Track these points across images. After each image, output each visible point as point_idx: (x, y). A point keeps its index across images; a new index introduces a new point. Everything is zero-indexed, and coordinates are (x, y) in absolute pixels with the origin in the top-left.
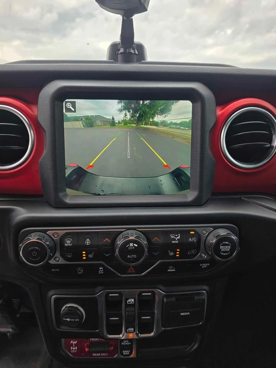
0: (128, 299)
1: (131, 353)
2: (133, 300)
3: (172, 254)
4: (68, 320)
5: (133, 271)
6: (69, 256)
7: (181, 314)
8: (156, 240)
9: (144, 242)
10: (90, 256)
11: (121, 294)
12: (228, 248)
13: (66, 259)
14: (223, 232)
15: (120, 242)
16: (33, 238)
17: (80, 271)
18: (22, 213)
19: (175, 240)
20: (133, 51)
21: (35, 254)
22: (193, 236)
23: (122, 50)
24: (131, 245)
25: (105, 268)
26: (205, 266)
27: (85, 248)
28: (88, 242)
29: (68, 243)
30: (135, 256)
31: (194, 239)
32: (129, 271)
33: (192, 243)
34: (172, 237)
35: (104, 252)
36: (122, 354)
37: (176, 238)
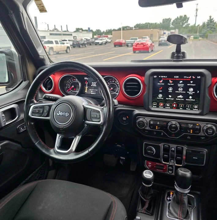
0: (172, 148)
1: (172, 173)
2: (174, 149)
3: (189, 131)
4: (149, 151)
5: (174, 136)
6: (152, 127)
7: (194, 158)
8: (183, 125)
9: (178, 125)
10: (159, 128)
11: (169, 146)
12: (211, 132)
13: (150, 128)
14: (209, 126)
15: (169, 124)
16: (141, 119)
17: (155, 133)
18: (137, 112)
19: (190, 126)
20: (180, 55)
21: (141, 124)
22: (197, 126)
23: (176, 55)
24: (173, 125)
25: (164, 133)
26: (203, 138)
27: (157, 125)
28: (158, 123)
29: (152, 123)
30: (174, 130)
31: (198, 127)
32: (172, 136)
33: (197, 129)
34: (189, 125)
35: (164, 127)
36: (169, 172)
37: (191, 126)
